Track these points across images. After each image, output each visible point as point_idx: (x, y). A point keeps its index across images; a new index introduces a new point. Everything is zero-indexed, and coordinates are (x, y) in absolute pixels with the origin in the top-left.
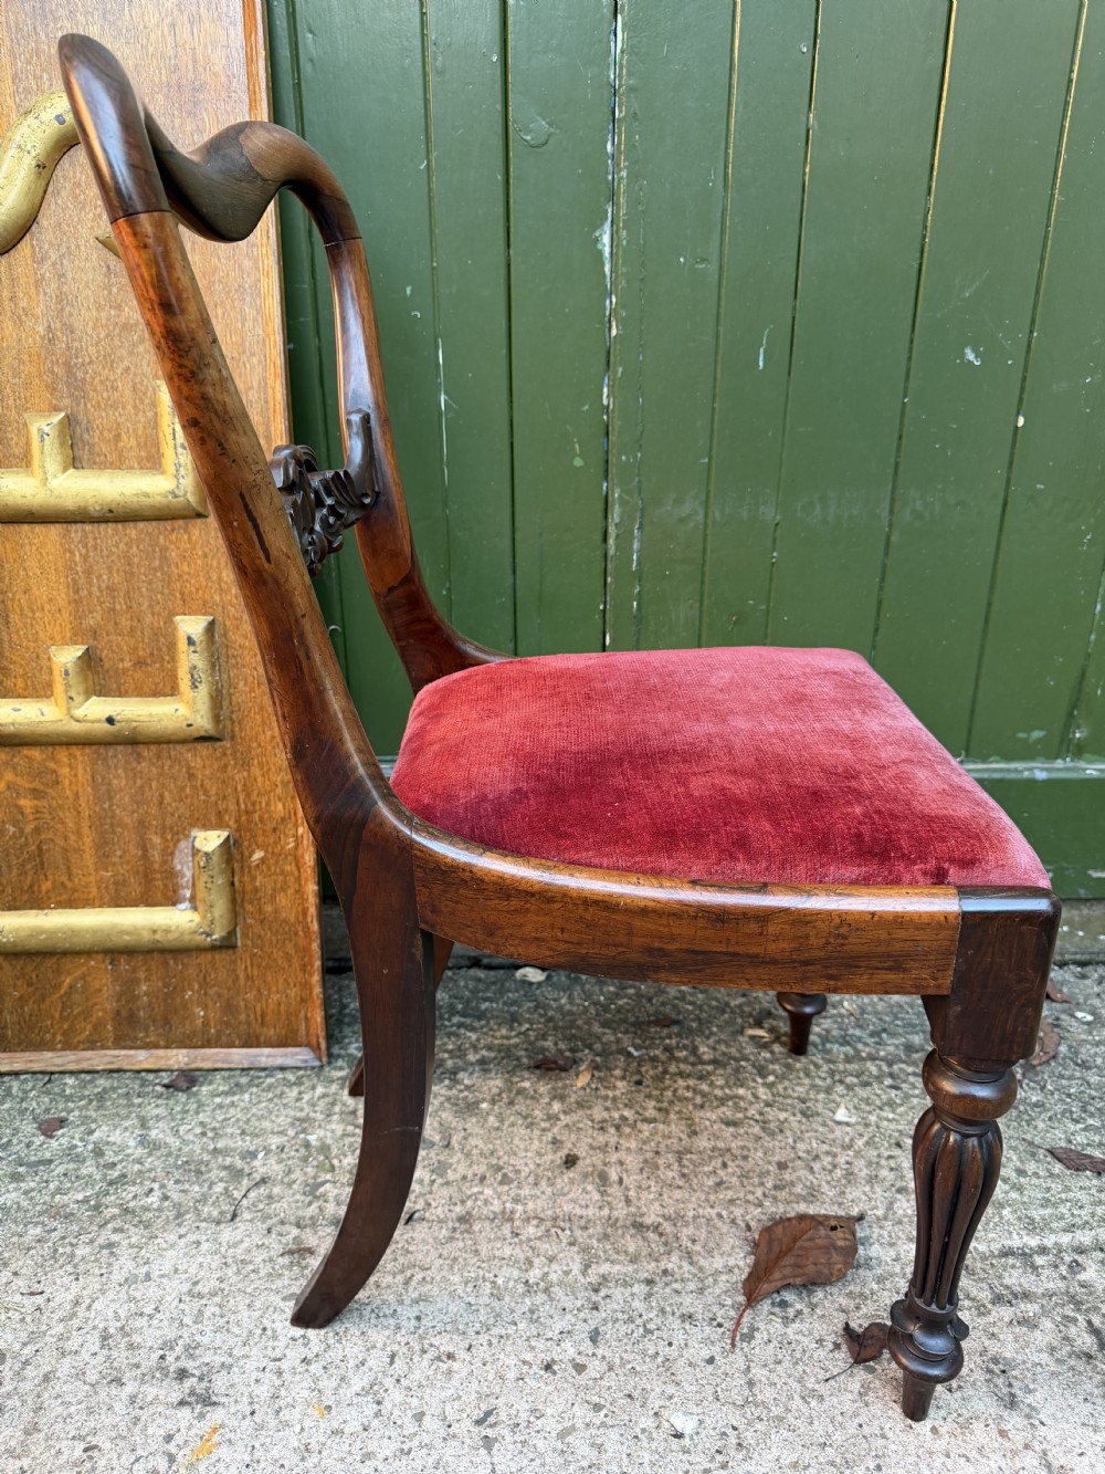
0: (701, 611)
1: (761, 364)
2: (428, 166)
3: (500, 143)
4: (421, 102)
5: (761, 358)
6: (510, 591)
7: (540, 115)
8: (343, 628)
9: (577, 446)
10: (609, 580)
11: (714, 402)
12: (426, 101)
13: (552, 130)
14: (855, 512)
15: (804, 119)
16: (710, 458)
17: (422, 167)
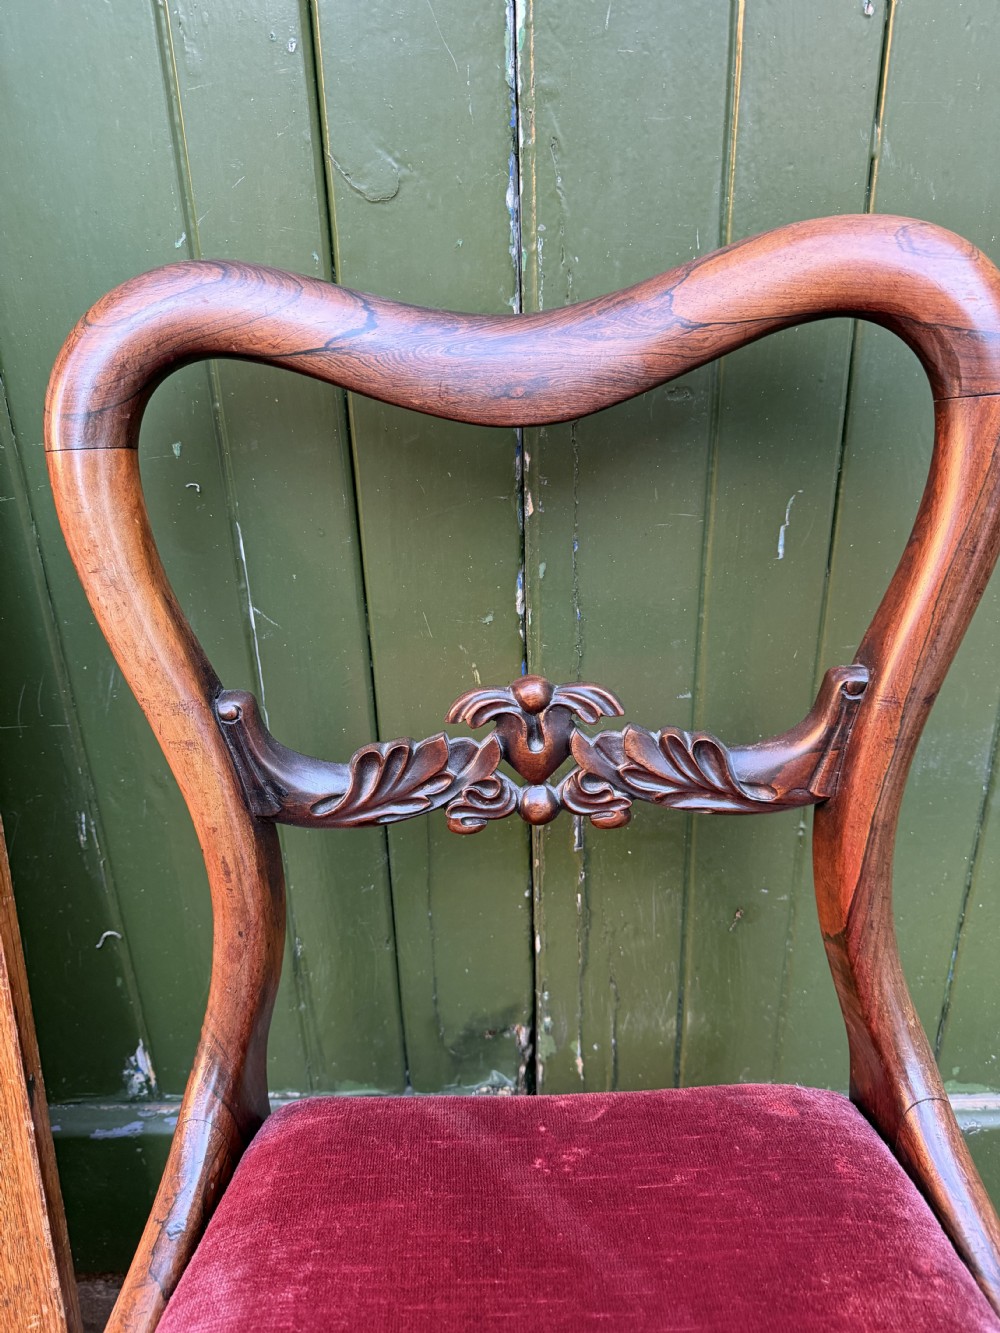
0: (685, 903)
1: (781, 550)
2: (189, 241)
3: (315, 199)
4: (166, 131)
5: (781, 542)
6: (381, 876)
7: (382, 145)
8: (125, 932)
9: (477, 674)
10: (537, 863)
11: (700, 610)
12: (174, 128)
13: (405, 171)
14: (932, 765)
15: (866, 138)
16: (695, 691)
17: (178, 245)
